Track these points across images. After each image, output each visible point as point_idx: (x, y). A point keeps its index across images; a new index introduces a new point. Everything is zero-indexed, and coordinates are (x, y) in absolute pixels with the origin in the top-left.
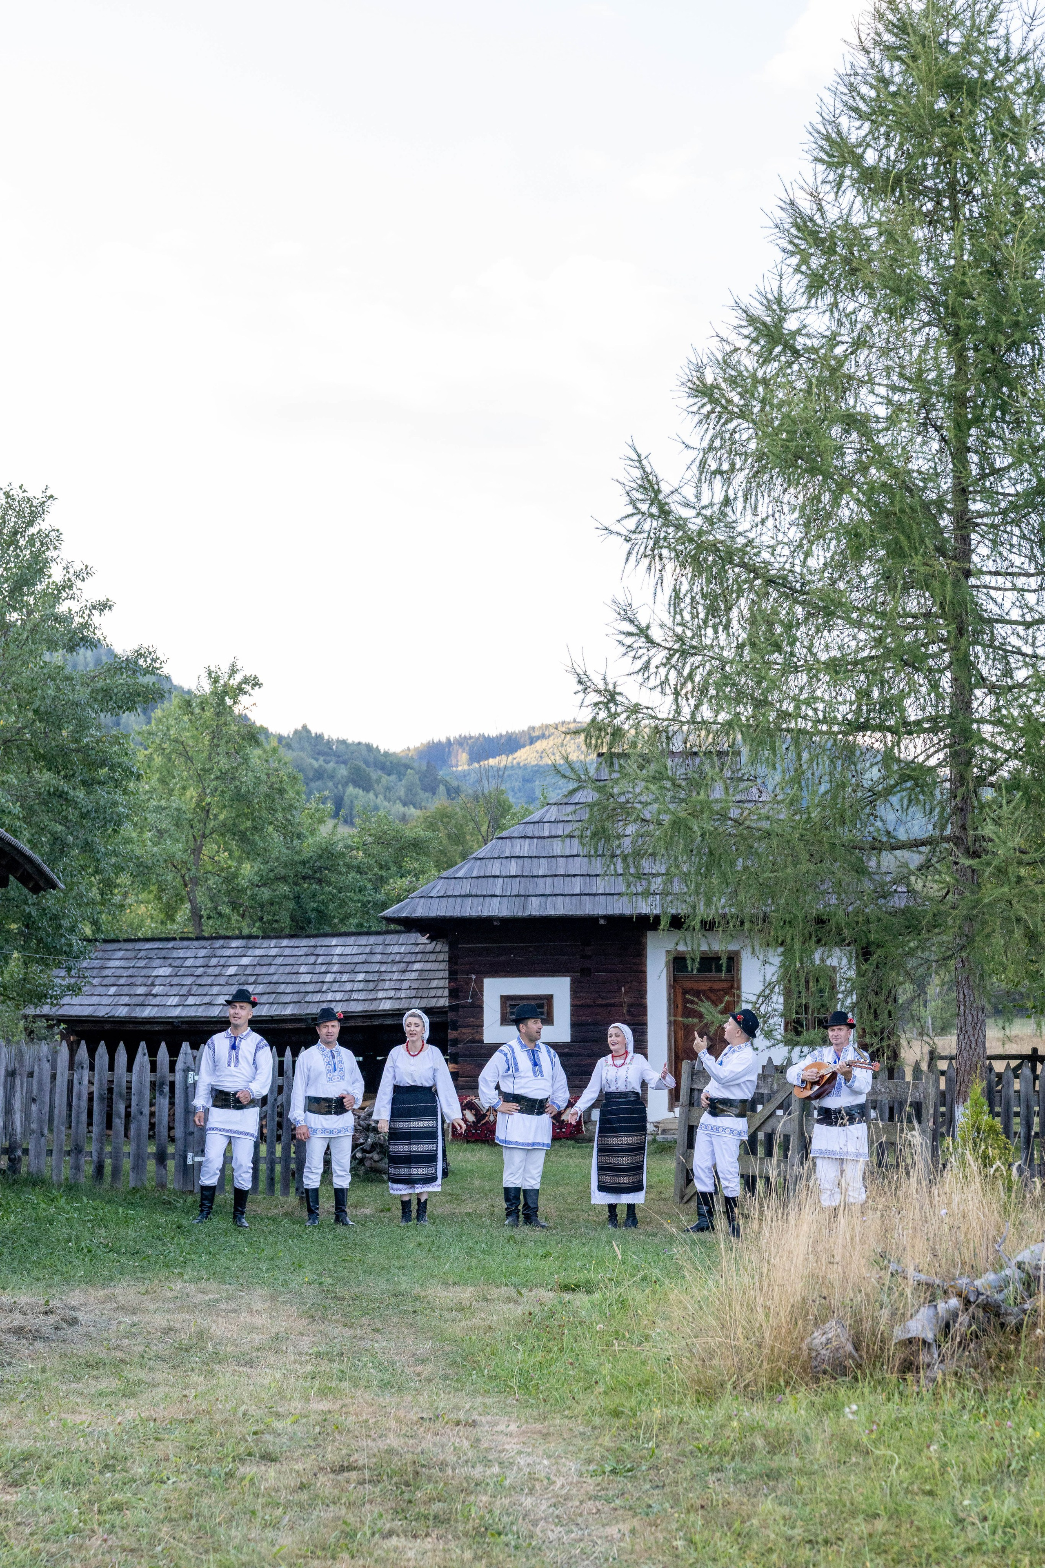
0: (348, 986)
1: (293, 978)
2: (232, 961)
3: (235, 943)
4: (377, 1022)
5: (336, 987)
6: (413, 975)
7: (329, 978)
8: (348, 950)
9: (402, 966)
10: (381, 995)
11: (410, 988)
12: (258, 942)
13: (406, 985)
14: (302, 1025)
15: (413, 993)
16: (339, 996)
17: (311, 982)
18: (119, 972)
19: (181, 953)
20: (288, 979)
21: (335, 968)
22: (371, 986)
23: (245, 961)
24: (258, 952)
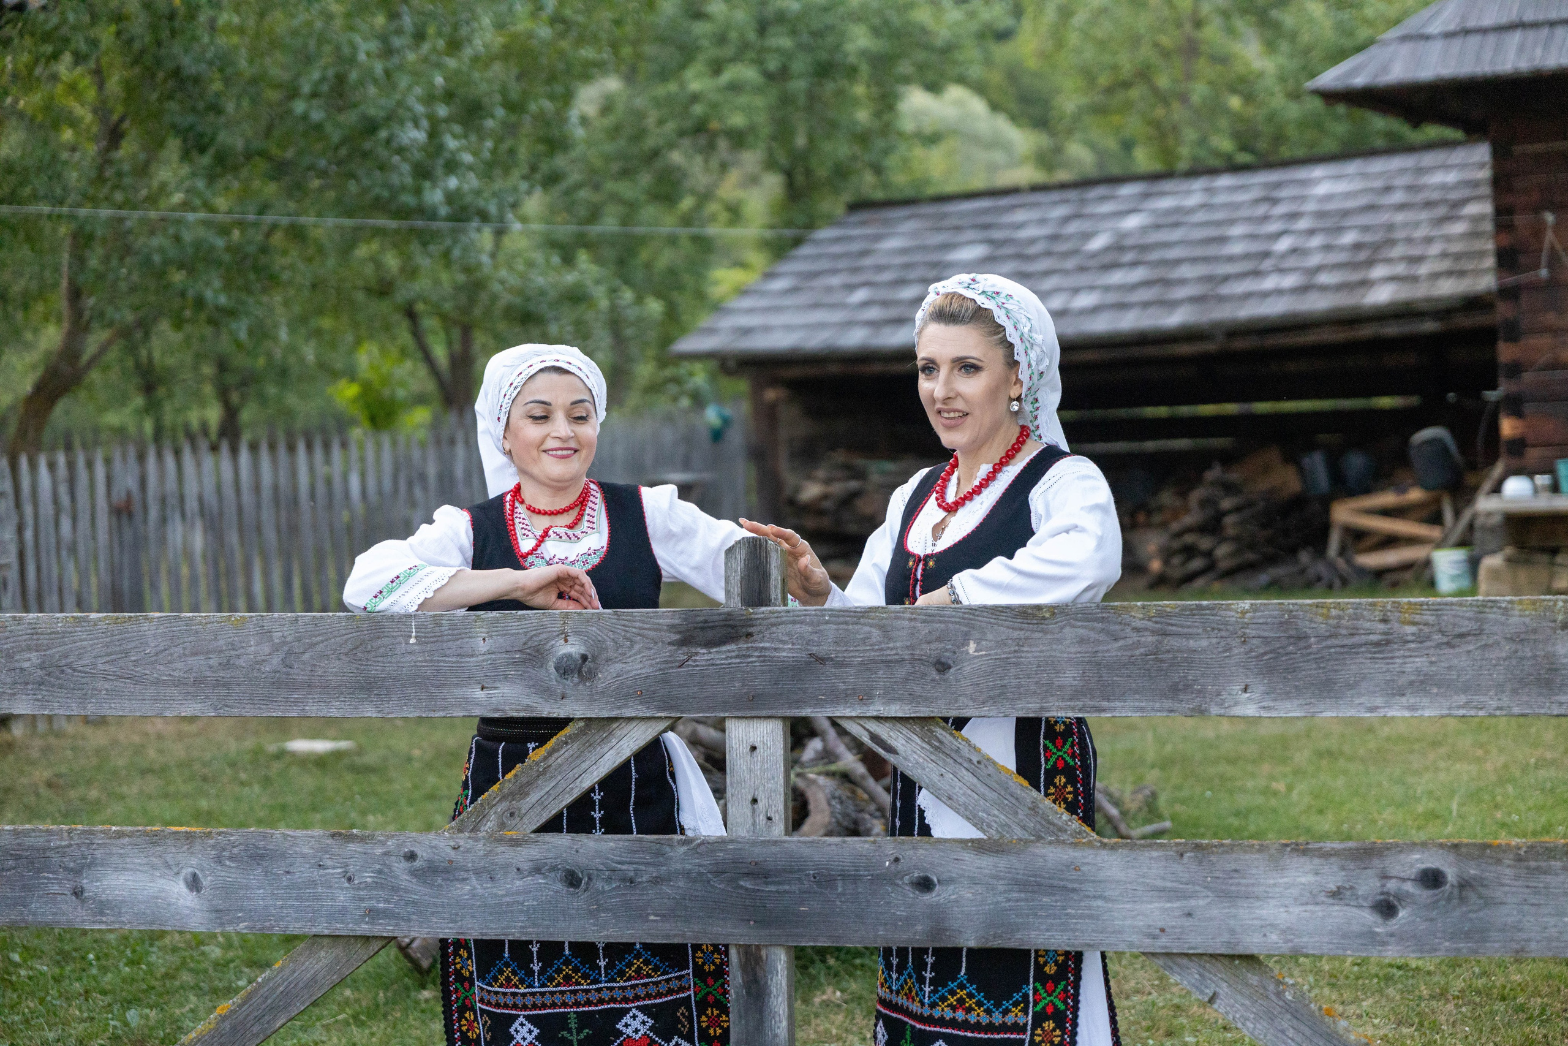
0: (1315, 260)
1: (1211, 251)
2: (1109, 224)
3: (1128, 190)
4: (1366, 332)
5: (1291, 262)
6: (1458, 228)
7: (1283, 245)
8: (1342, 187)
9: (1441, 211)
10: (1378, 272)
11: (1444, 255)
12: (1168, 185)
13: (1435, 249)
14: (1210, 347)
15: (1445, 265)
16: (1289, 281)
17: (1246, 257)
18: (883, 261)
19: (1020, 216)
20: (1199, 252)
21: (1303, 224)
22: (1362, 256)
23: (1132, 222)
24: (1166, 203)
